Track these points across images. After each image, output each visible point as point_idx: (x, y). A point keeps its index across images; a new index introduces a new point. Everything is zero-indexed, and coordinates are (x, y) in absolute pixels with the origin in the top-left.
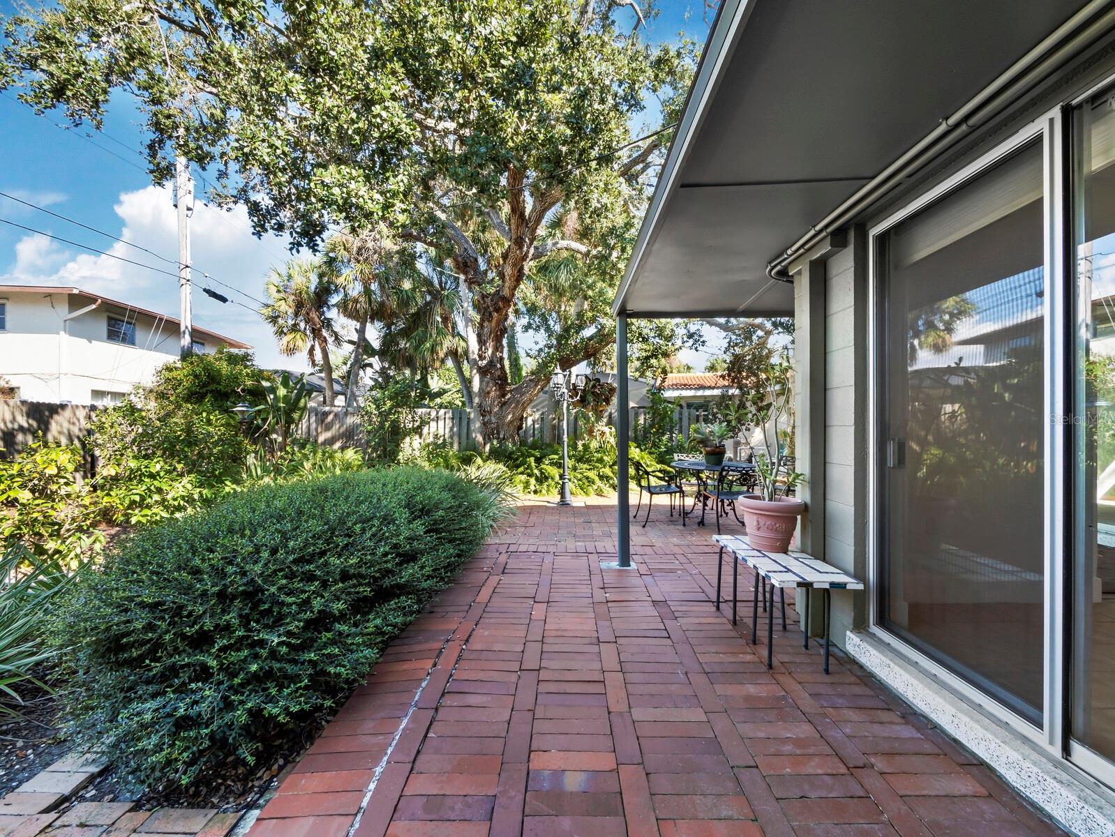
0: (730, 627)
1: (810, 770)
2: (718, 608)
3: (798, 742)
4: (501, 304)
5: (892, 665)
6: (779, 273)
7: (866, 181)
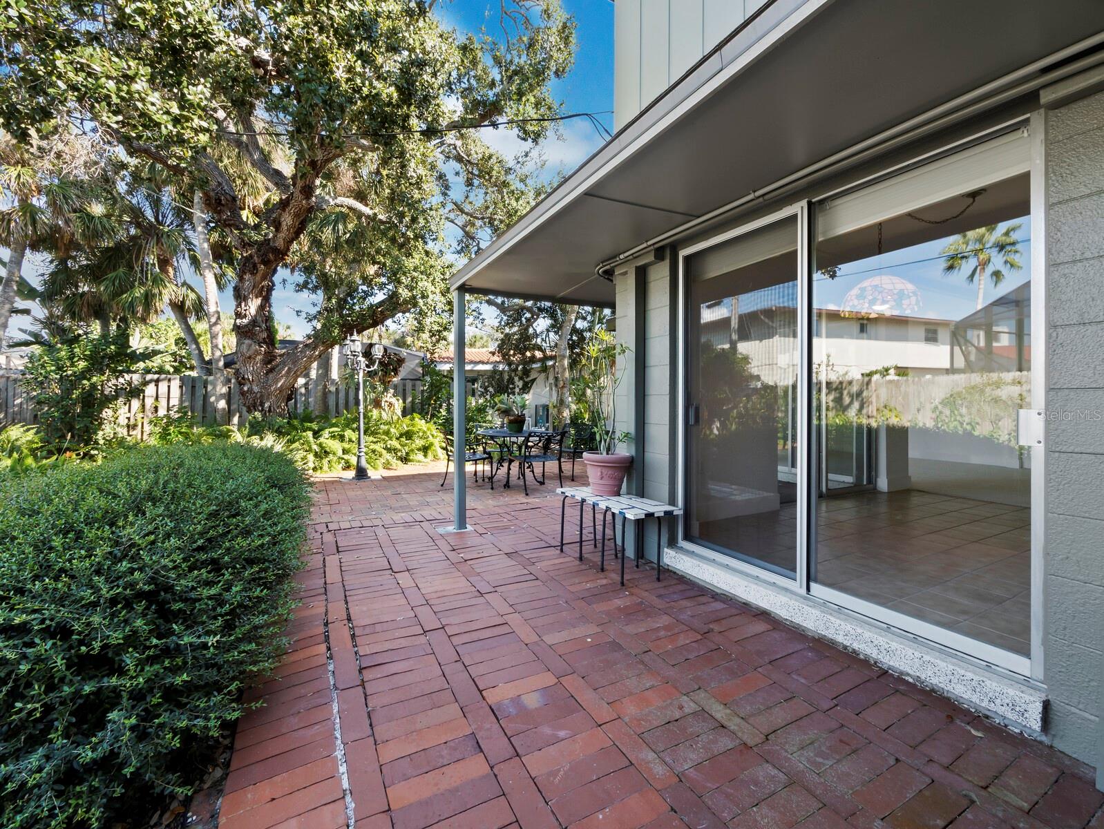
0: (578, 562)
1: (682, 643)
2: (562, 550)
3: (667, 628)
4: (271, 256)
5: (701, 564)
6: (605, 272)
7: (691, 218)
